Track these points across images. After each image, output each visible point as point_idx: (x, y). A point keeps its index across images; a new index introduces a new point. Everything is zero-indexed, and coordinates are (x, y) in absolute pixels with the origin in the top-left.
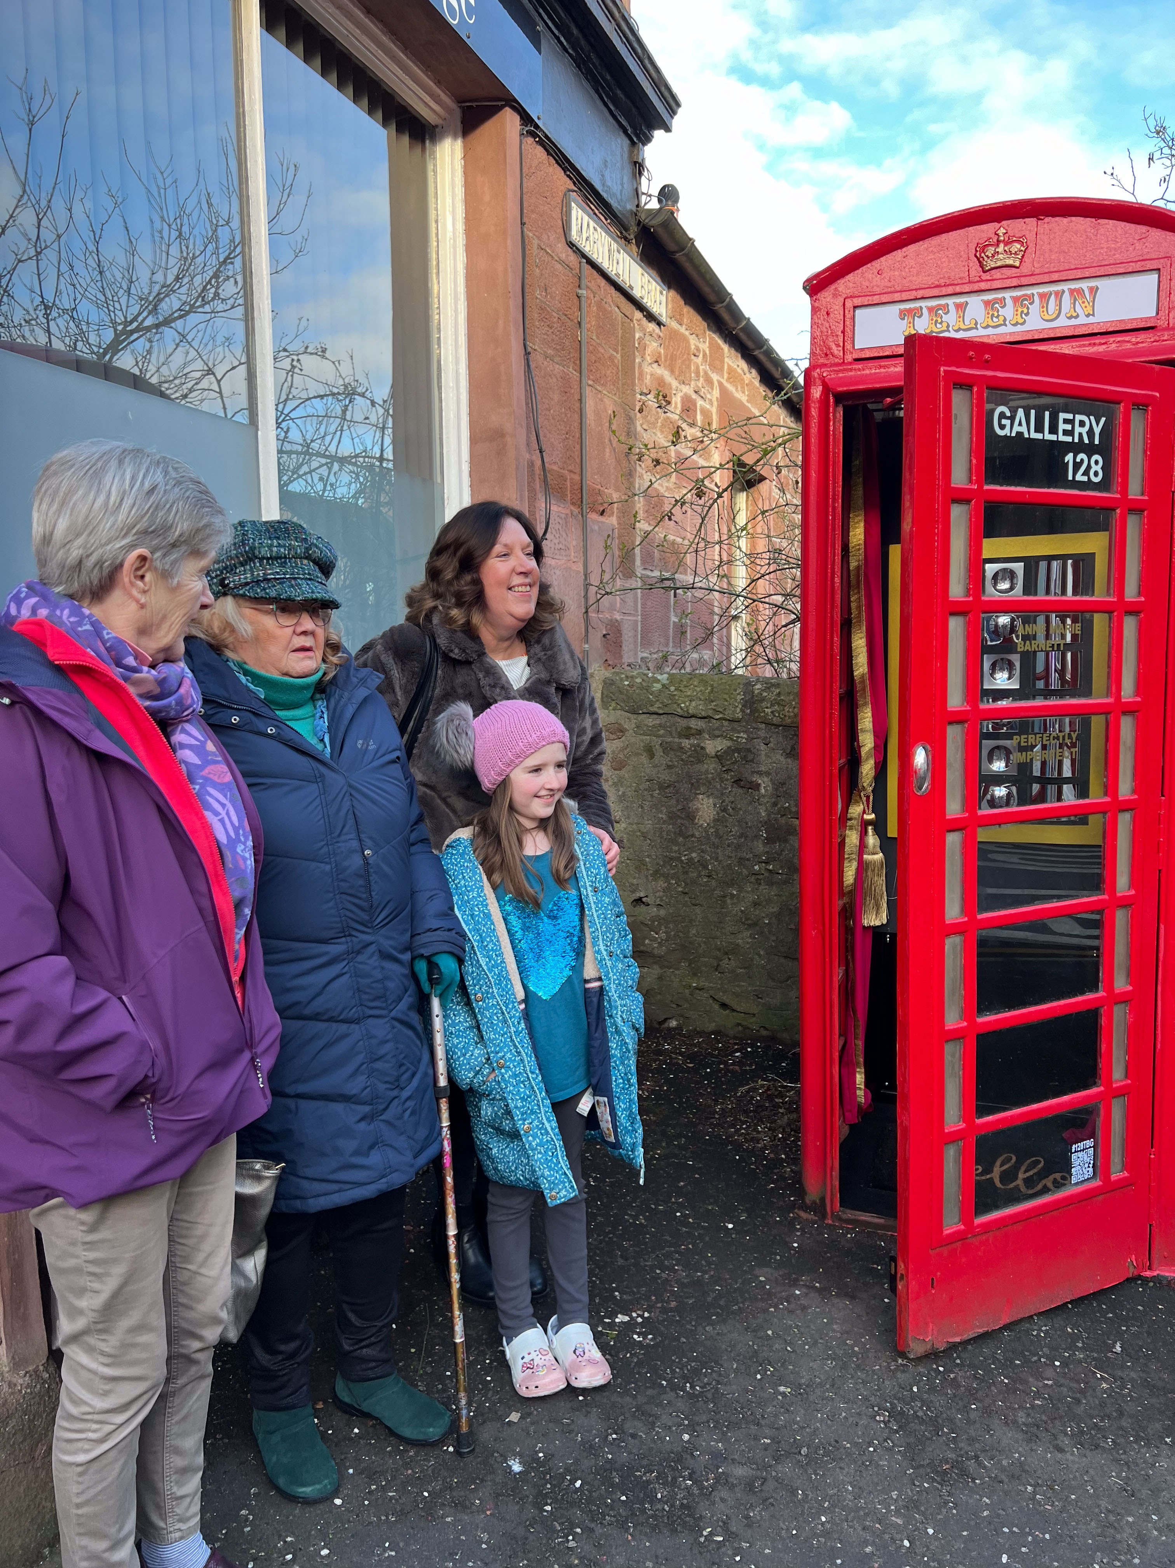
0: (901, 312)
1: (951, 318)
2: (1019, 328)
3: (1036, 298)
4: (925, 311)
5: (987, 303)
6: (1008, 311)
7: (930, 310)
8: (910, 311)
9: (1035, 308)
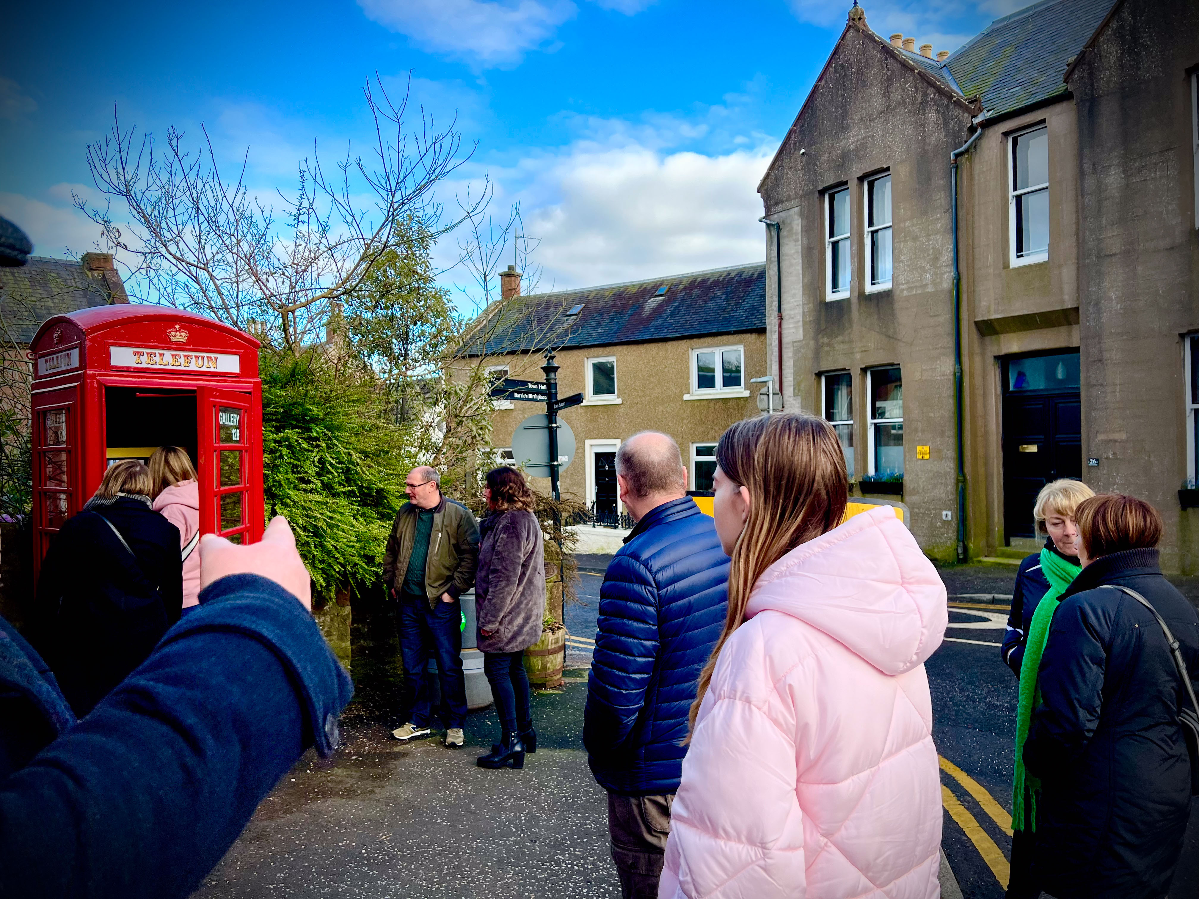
0: (134, 352)
1: (157, 359)
2: (187, 369)
3: (194, 357)
4: (145, 354)
5: (173, 355)
6: (182, 360)
7: (148, 353)
8: (138, 352)
9: (193, 360)
